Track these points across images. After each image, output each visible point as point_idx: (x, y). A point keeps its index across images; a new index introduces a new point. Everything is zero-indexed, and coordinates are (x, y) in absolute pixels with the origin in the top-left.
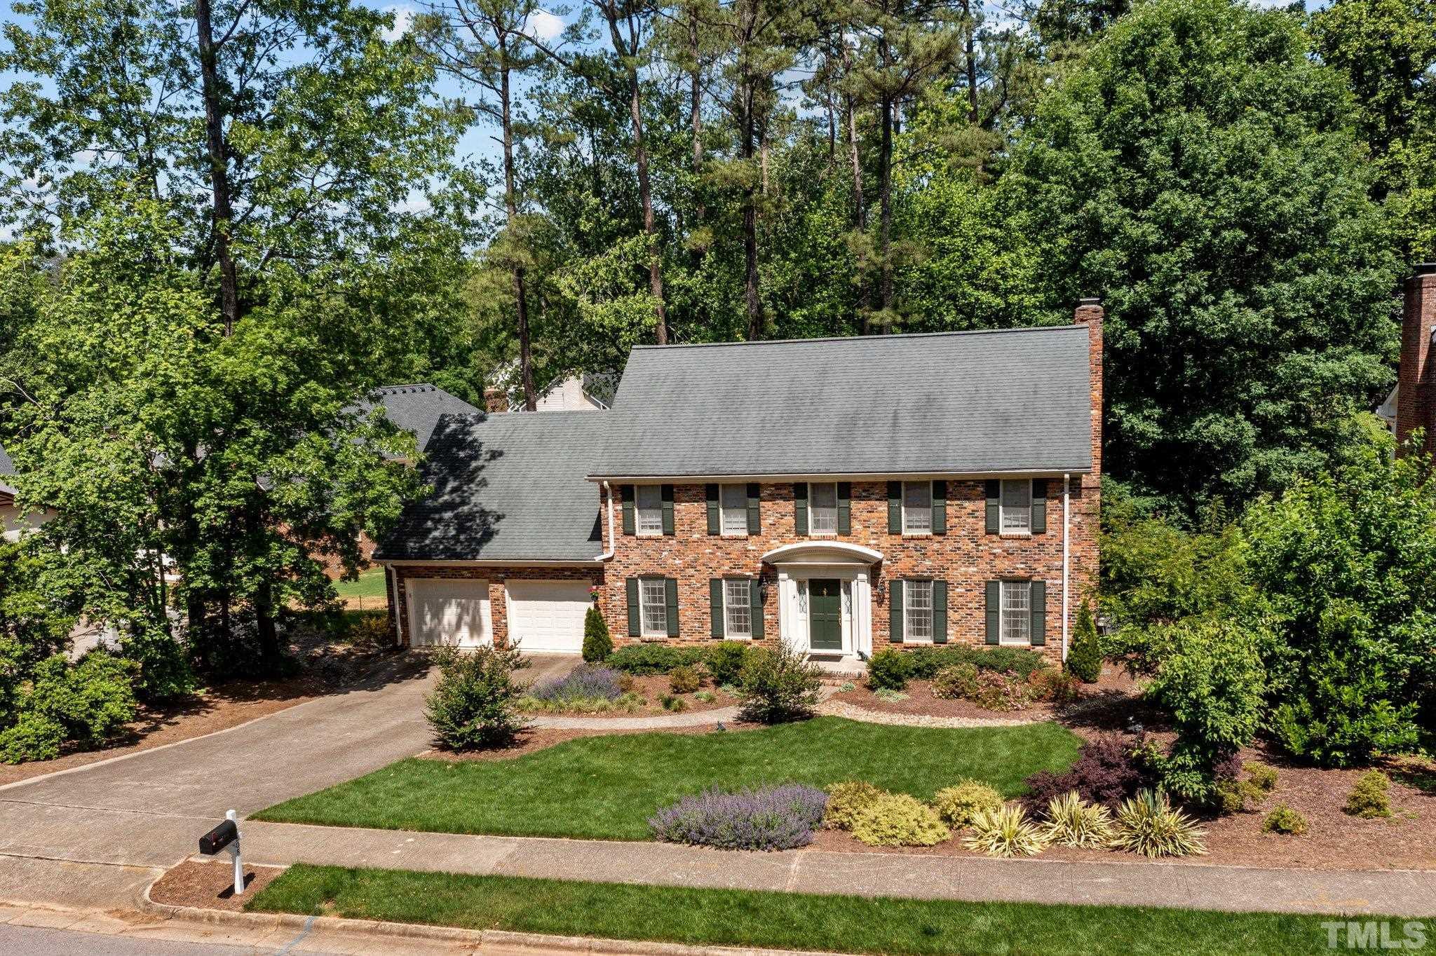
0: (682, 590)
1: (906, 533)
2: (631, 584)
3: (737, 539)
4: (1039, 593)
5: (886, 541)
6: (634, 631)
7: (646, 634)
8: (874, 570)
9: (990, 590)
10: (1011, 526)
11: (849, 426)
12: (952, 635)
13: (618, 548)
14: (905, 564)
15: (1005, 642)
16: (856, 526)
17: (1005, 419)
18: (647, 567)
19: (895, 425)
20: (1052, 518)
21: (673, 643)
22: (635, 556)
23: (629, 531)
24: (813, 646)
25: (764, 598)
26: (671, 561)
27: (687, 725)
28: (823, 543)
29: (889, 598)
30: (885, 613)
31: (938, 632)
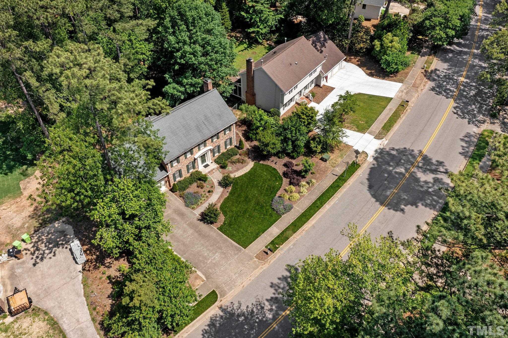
0: (182, 170)
2: (174, 175)
3: (190, 157)
4: (231, 139)
5: (211, 144)
6: (175, 180)
7: (177, 179)
8: (210, 150)
9: (225, 143)
10: (227, 132)
12: (221, 151)
13: (171, 171)
14: (214, 146)
15: (228, 148)
16: (207, 145)
18: (175, 170)
20: (232, 128)
21: (182, 179)
23: (172, 166)
24: (202, 164)
25: (195, 163)
26: (179, 166)
27: (220, 194)
28: (203, 150)
29: (213, 151)
30: (212, 154)
31: (219, 152)
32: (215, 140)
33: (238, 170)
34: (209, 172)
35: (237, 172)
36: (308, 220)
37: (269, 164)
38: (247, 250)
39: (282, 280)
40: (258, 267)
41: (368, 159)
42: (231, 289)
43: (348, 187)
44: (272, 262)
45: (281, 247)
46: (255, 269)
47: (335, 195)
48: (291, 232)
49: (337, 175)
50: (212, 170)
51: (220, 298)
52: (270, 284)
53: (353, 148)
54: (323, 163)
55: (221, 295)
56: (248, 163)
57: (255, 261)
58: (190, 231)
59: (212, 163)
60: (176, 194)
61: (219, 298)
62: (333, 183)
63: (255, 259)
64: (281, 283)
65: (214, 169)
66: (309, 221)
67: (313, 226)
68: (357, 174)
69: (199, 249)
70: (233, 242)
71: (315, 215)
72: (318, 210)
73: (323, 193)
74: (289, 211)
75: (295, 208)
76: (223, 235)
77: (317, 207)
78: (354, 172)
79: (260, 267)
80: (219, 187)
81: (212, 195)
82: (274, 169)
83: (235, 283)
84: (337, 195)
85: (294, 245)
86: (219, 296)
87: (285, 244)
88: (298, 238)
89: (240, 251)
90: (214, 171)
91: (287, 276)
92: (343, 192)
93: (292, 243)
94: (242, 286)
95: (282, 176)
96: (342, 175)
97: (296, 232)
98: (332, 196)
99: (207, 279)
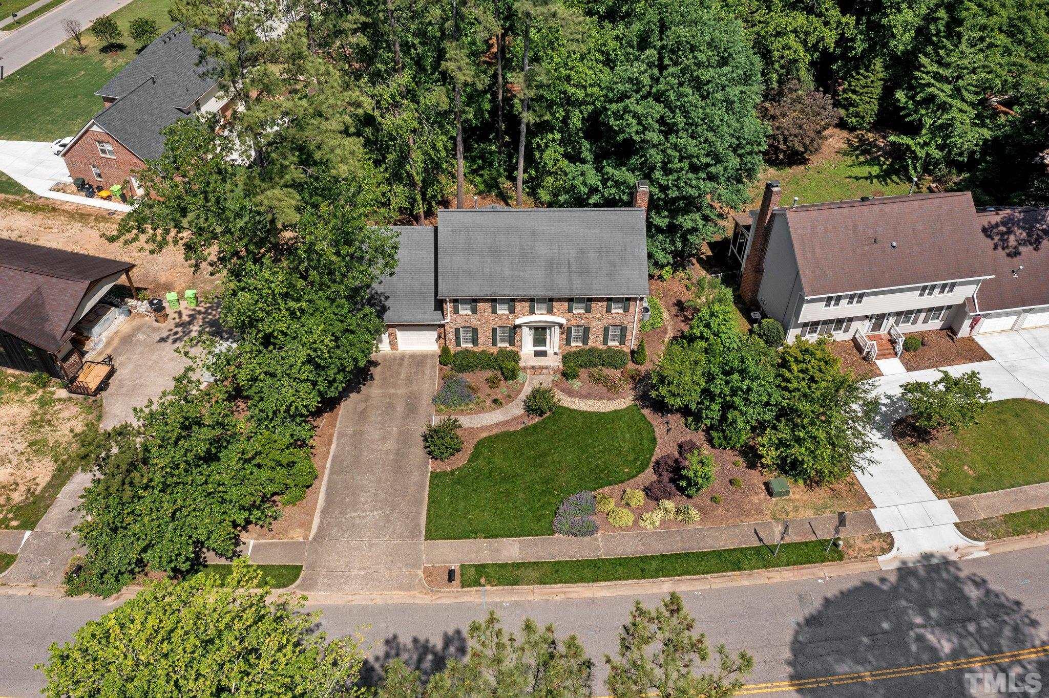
0: (480, 332)
1: (575, 312)
2: (457, 331)
3: (504, 315)
4: (624, 330)
5: (566, 315)
6: (458, 344)
7: (464, 345)
8: (561, 326)
9: (606, 330)
10: (617, 310)
11: (550, 268)
12: (590, 343)
13: (452, 319)
14: (573, 322)
15: (610, 344)
16: (555, 310)
17: (613, 265)
18: (463, 324)
19: (569, 267)
20: (631, 307)
21: (476, 349)
22: (459, 321)
23: (456, 311)
24: (534, 346)
25: (515, 334)
26: (475, 321)
27: (508, 418)
28: (541, 316)
29: (566, 332)
30: (564, 337)
31: (585, 342)
32: (578, 310)
33: (588, 396)
34: (534, 368)
35: (581, 401)
36: (596, 580)
37: (654, 425)
38: (424, 545)
39: (417, 648)
40: (409, 590)
41: (880, 558)
42: (327, 587)
43: (759, 582)
44: (444, 601)
45: (488, 587)
46: (400, 588)
47: (709, 576)
48: (535, 575)
49: (761, 540)
50: (542, 368)
51: (297, 587)
52: (390, 637)
53: (873, 511)
54: (763, 494)
55: (302, 584)
56: (620, 397)
57: (417, 575)
58: (391, 445)
59: (555, 354)
60: (441, 370)
61: (293, 586)
62: (735, 550)
63: (420, 573)
65: (547, 368)
66: (595, 584)
67: (592, 602)
68: (815, 570)
69: (366, 483)
70: (424, 513)
71: (619, 582)
72: (636, 578)
73: (686, 555)
74: (576, 536)
75: (596, 539)
76: (427, 489)
77: (643, 570)
78: (809, 562)
79: (412, 593)
80: (522, 405)
81: (494, 409)
82: (654, 440)
83: (345, 583)
84: (717, 581)
85: (514, 604)
86: (297, 582)
87: (501, 588)
88: (538, 598)
89: (414, 534)
90: (544, 371)
92: (734, 584)
93: (515, 598)
94: (350, 598)
95: (651, 464)
96: (771, 549)
97: (545, 583)
98: (699, 573)
99: (314, 539)
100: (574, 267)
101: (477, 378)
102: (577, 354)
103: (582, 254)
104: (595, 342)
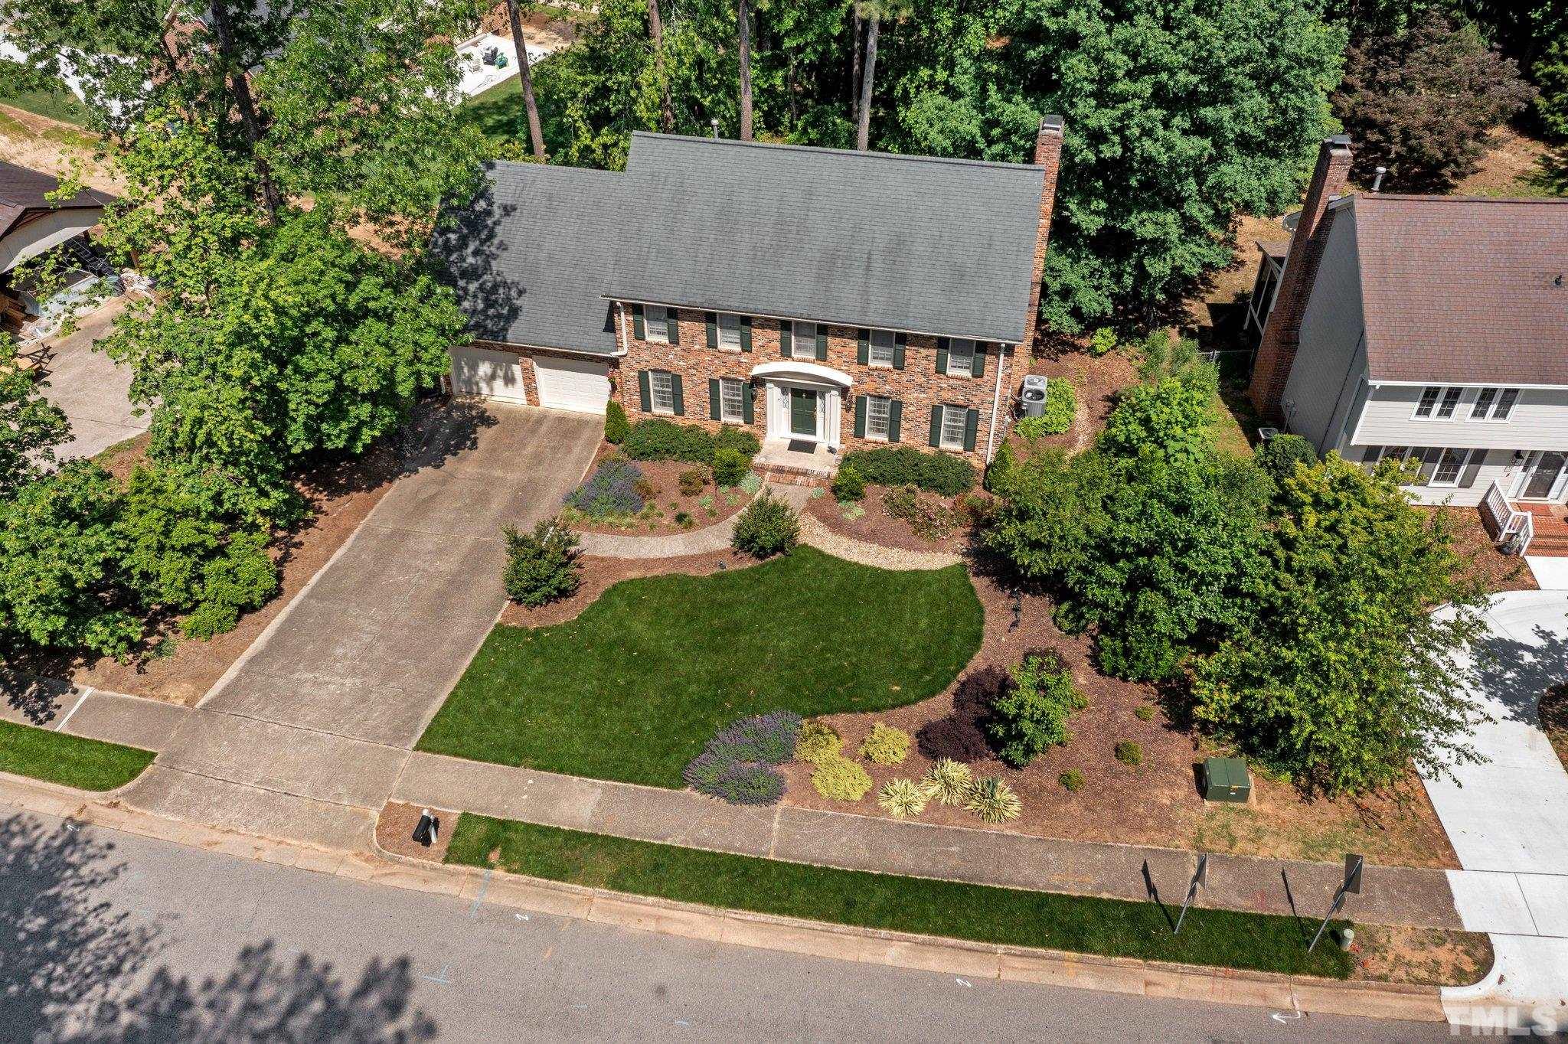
0: (686, 385)
1: (872, 364)
2: (643, 376)
3: (731, 353)
4: (973, 417)
5: (855, 368)
6: (646, 406)
7: (657, 410)
8: (844, 391)
9: (936, 412)
10: (958, 370)
11: (830, 265)
12: (903, 437)
13: (631, 348)
14: (869, 386)
15: (944, 445)
16: (831, 355)
17: (959, 274)
18: (655, 364)
19: (868, 268)
20: (988, 368)
21: (679, 421)
22: (645, 356)
23: (639, 335)
24: (793, 431)
25: (753, 398)
26: (676, 361)
27: (696, 552)
28: (803, 365)
29: (854, 404)
30: (851, 417)
31: (894, 436)
32: (879, 361)
33: (871, 537)
34: (780, 470)
35: (853, 543)
36: (737, 903)
37: (987, 610)
38: (407, 757)
39: (298, 980)
40: (339, 844)
41: (1448, 993)
42: (182, 807)
43: (1121, 987)
44: (395, 882)
45: (499, 873)
46: (326, 836)
47: (1001, 948)
48: (608, 867)
49: (1152, 889)
50: (796, 473)
51: (124, 794)
52: (257, 942)
53: (1451, 875)
54: (1185, 789)
55: (137, 791)
56: (935, 547)
57: (366, 816)
58: (447, 565)
59: (831, 450)
60: (603, 449)
61: (119, 791)
62: (1081, 900)
63: (375, 815)
64: (280, 982)
65: (805, 474)
66: (733, 913)
67: (710, 951)
68: (1271, 989)
69: (364, 623)
70: (443, 697)
71: (786, 919)
72: (829, 918)
73: (963, 889)
74: (730, 800)
75: (770, 817)
76: (473, 654)
77: (850, 904)
78: (1258, 966)
79: (343, 852)
80: (731, 534)
81: (674, 532)
82: (976, 639)
83: (218, 805)
84: (1017, 963)
85: (540, 921)
86: (130, 785)
87: (524, 878)
88: (595, 917)
89: (398, 735)
90: (800, 479)
91: (337, 984)
92: (1059, 980)
93: (548, 908)
94: (216, 836)
95: (954, 686)
96: (1169, 914)
97: (622, 888)
98: (978, 937)
99: (205, 708)
100: (877, 265)
101: (664, 474)
102: (876, 456)
103: (899, 246)
104: (913, 437)
